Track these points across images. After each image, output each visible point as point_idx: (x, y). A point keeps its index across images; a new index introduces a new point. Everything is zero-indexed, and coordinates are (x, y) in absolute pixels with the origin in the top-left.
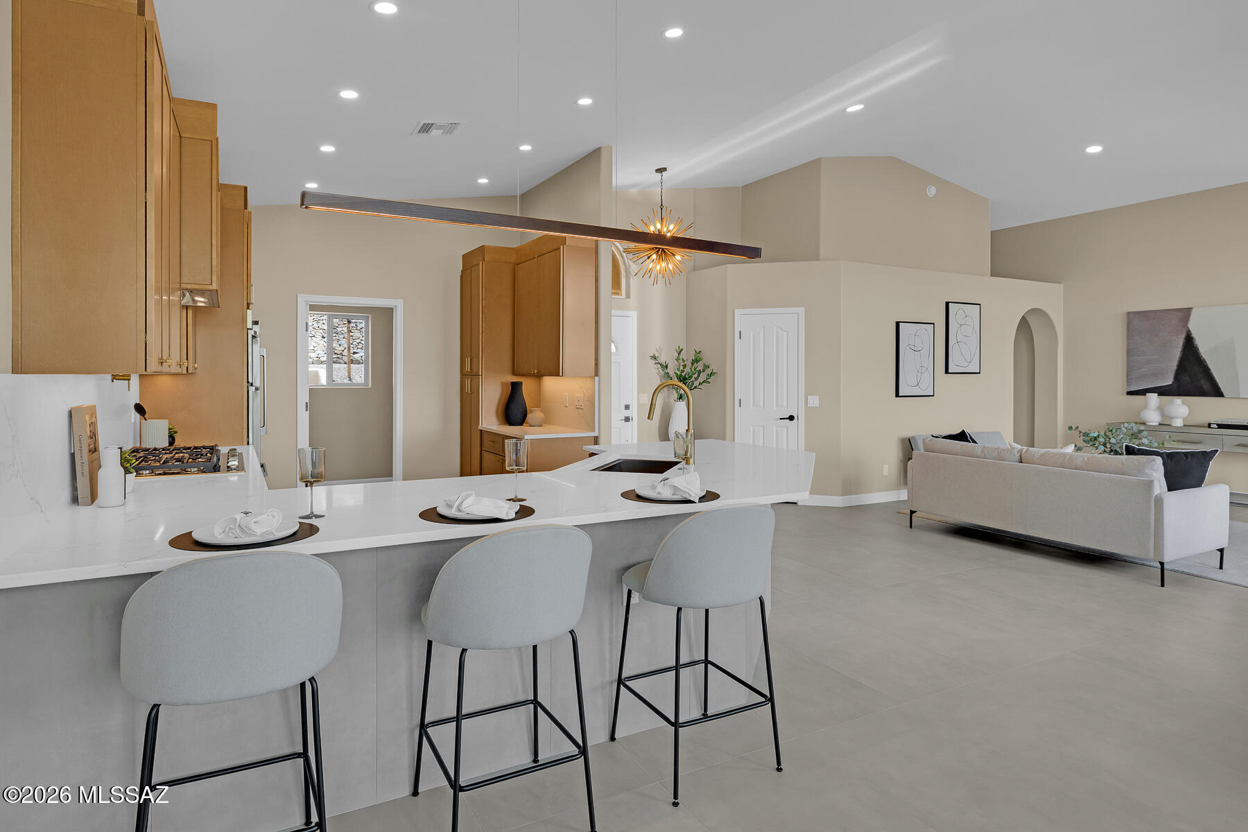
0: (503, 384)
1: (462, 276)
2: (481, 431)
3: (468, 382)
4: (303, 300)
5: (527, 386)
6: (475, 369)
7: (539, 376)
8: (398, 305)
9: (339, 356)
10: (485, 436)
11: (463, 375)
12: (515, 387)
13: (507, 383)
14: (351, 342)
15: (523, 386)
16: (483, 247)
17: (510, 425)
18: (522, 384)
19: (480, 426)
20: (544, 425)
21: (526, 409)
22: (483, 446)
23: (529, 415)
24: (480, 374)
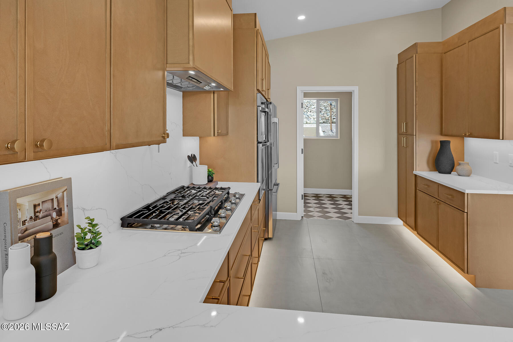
0: (433, 142)
1: (398, 69)
2: (416, 175)
3: (404, 140)
4: (300, 90)
5: (454, 144)
6: (409, 131)
7: (462, 137)
8: (355, 89)
9: (327, 120)
10: (419, 181)
11: (399, 134)
12: (444, 144)
13: (436, 142)
14: (332, 114)
15: (450, 144)
16: (417, 44)
17: (440, 172)
18: (449, 142)
19: (415, 172)
20: (472, 175)
21: (454, 161)
22: (417, 188)
23: (458, 167)
24: (415, 134)
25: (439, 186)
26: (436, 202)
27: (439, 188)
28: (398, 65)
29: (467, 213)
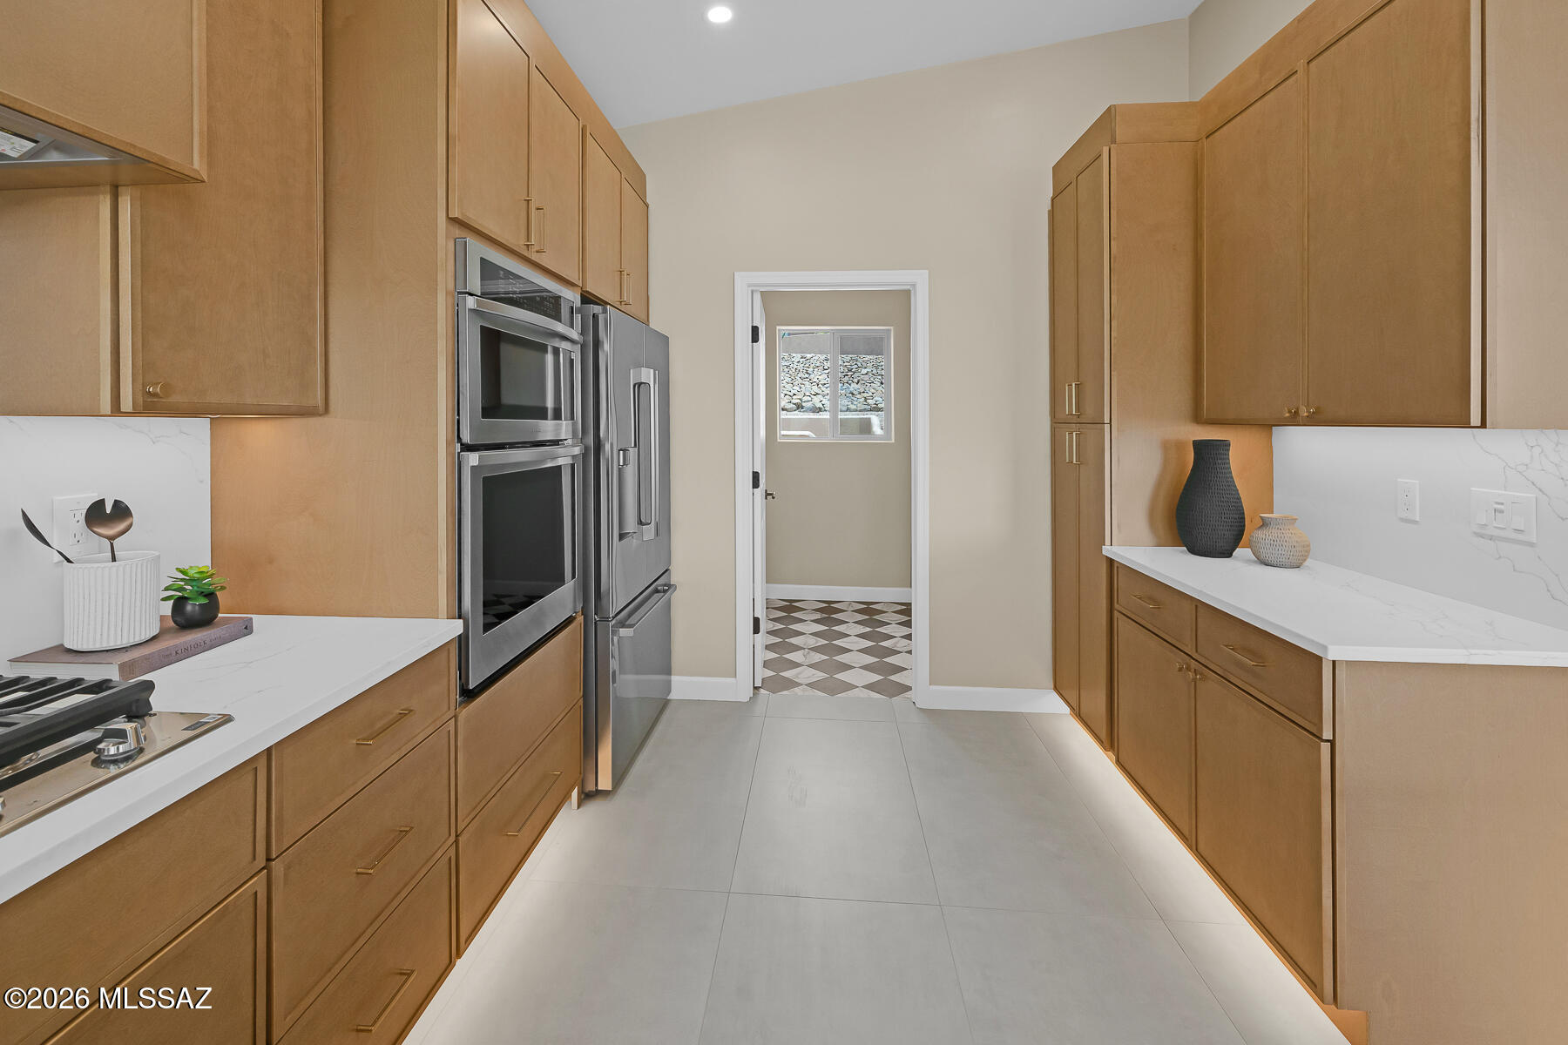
0: (1166, 446)
1: (1052, 214)
2: (1111, 562)
3: (1070, 439)
4: (745, 284)
5: (1240, 449)
6: (1089, 411)
7: (1267, 426)
8: (919, 280)
10: (1121, 582)
11: (1057, 422)
12: (1208, 456)
13: (1179, 445)
15: (1228, 450)
16: (1113, 111)
17: (1194, 550)
18: (1225, 445)
19: (1107, 550)
20: (1308, 562)
21: (1244, 513)
22: (1116, 606)
23: (1260, 534)
24: (1107, 420)
25: (1199, 609)
26: (1188, 669)
27: (1199, 620)
28: (1053, 200)
29: (1332, 743)
